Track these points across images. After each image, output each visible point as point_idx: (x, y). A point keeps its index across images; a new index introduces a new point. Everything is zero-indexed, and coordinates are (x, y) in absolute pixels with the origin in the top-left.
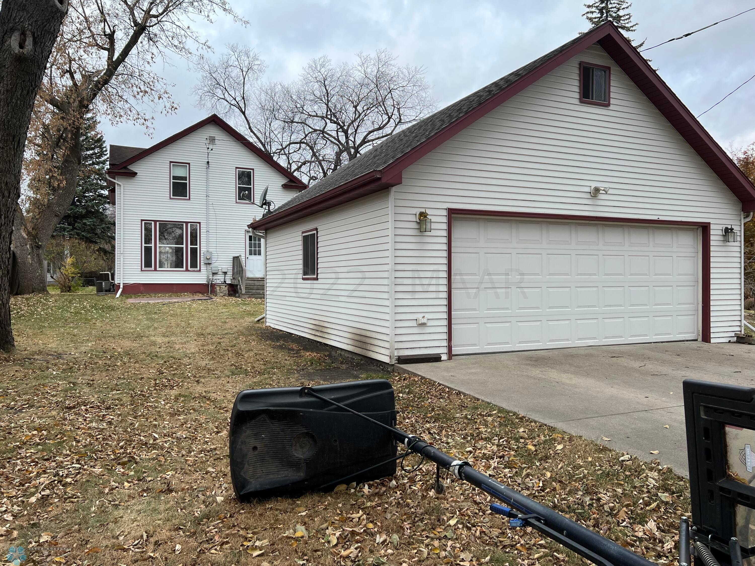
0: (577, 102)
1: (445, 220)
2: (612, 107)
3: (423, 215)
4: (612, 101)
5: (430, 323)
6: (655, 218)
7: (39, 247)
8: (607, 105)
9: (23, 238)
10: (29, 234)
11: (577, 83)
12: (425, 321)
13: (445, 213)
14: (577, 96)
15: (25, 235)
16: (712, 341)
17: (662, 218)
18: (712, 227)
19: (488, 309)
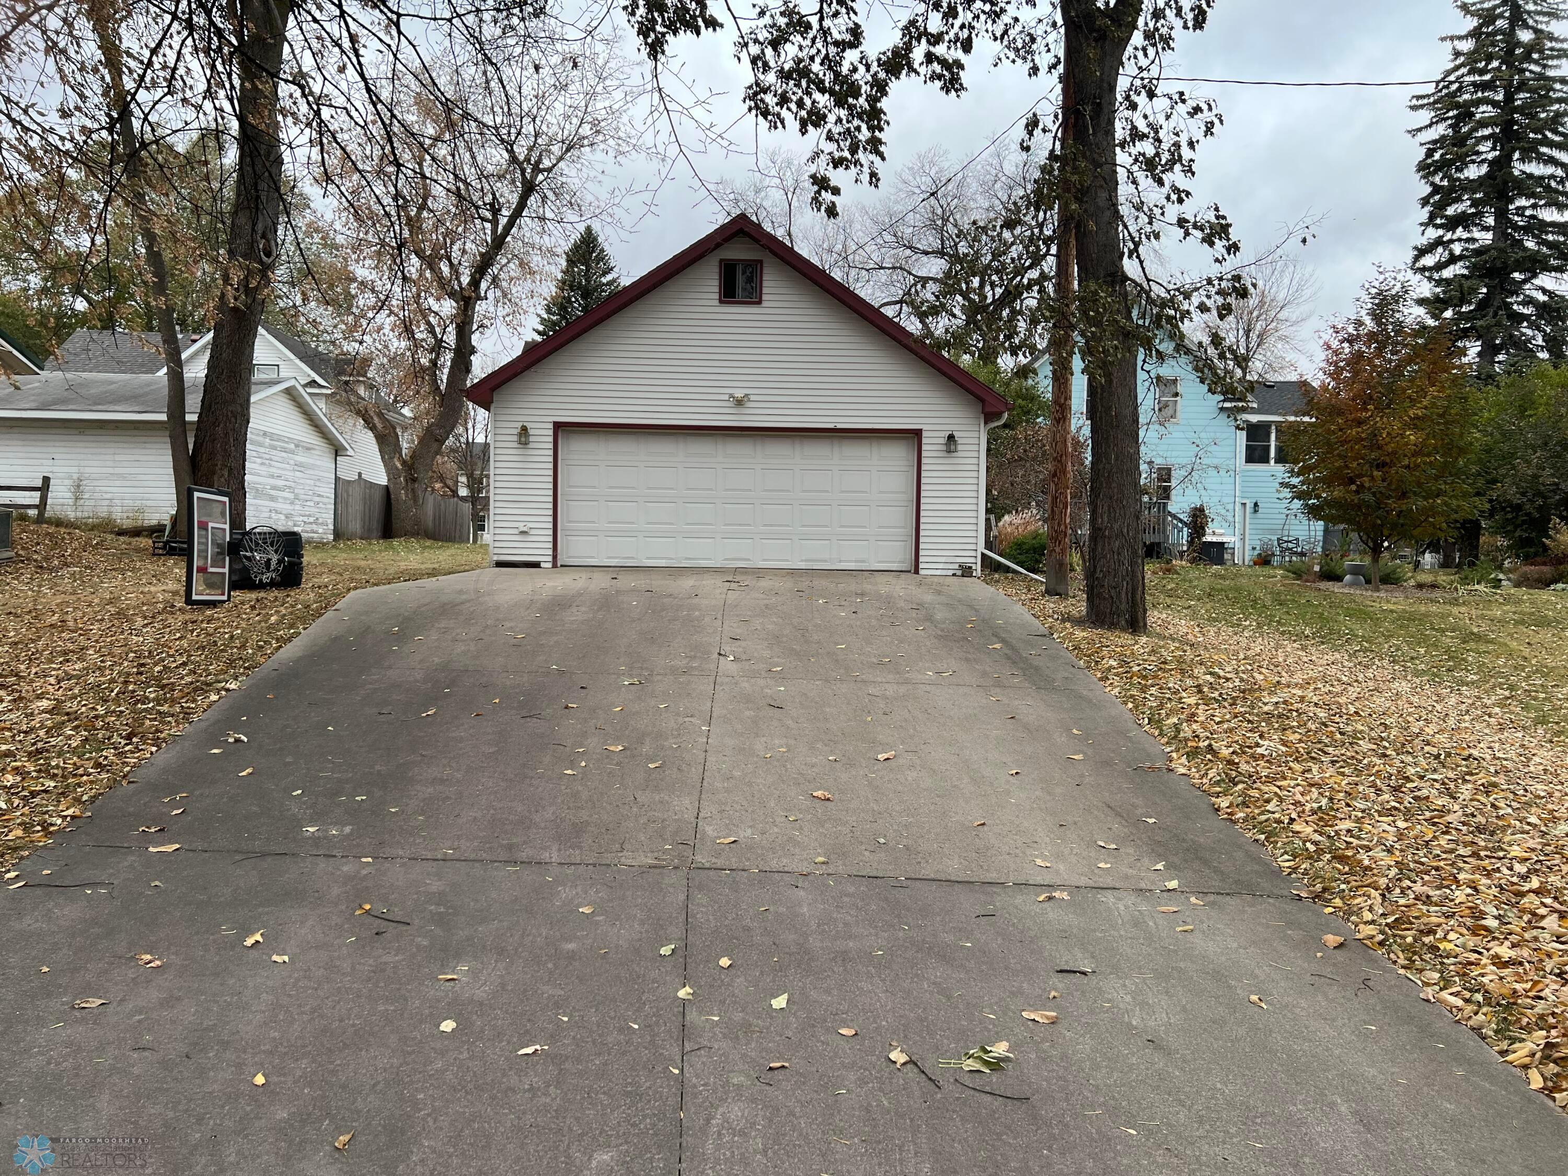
0: (716, 303)
1: (551, 432)
2: (764, 304)
3: (524, 429)
4: (764, 297)
5: (532, 532)
6: (831, 426)
7: (414, 480)
8: (759, 302)
9: (397, 468)
10: (404, 463)
11: (717, 283)
12: (525, 529)
13: (551, 426)
14: (717, 296)
15: (399, 466)
16: (922, 572)
17: (839, 426)
18: (924, 434)
19: (610, 522)
